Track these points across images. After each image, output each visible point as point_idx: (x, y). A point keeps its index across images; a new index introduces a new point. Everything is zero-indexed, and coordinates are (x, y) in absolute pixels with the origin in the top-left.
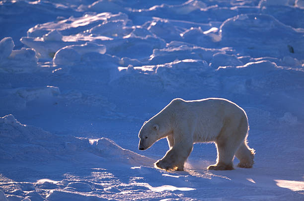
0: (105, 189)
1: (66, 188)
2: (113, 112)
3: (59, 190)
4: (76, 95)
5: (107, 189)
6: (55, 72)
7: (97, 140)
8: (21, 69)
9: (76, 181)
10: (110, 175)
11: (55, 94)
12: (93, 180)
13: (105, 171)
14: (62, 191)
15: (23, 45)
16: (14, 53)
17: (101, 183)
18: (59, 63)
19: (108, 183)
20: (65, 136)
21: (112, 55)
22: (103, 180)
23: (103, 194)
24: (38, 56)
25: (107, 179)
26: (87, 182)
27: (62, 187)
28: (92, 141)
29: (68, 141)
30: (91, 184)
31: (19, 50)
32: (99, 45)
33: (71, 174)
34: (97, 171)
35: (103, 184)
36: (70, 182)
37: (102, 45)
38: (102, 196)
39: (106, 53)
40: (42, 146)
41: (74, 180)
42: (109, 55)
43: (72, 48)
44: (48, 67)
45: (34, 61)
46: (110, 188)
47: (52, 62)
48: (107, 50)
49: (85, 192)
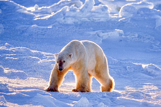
0: (152, 97)
1: (127, 96)
2: (158, 46)
3: (123, 97)
4: (134, 36)
5: (153, 97)
6: (120, 21)
7: (147, 65)
8: (99, 19)
9: (133, 92)
10: (156, 88)
11: (121, 35)
12: (144, 91)
13: (152, 85)
14: (124, 98)
15: (100, 3)
16: (94, 8)
17: (149, 93)
18: (123, 15)
19: (154, 93)
20: (127, 62)
21: (157, 10)
22: (151, 91)
23: (151, 100)
24: (110, 10)
25: (154, 90)
26: (141, 92)
27: (124, 95)
28: (144, 66)
29: (128, 66)
30: (143, 93)
31: (98, 6)
32: (149, 3)
33: (130, 87)
34: (147, 85)
35: (150, 94)
36: (130, 92)
37: (151, 3)
38: (150, 102)
39: (154, 8)
40: (112, 69)
41: (132, 91)
42: (155, 10)
43: (132, 5)
44: (116, 18)
45: (107, 14)
46: (155, 96)
47: (119, 14)
48: (154, 7)
49: (139, 98)
